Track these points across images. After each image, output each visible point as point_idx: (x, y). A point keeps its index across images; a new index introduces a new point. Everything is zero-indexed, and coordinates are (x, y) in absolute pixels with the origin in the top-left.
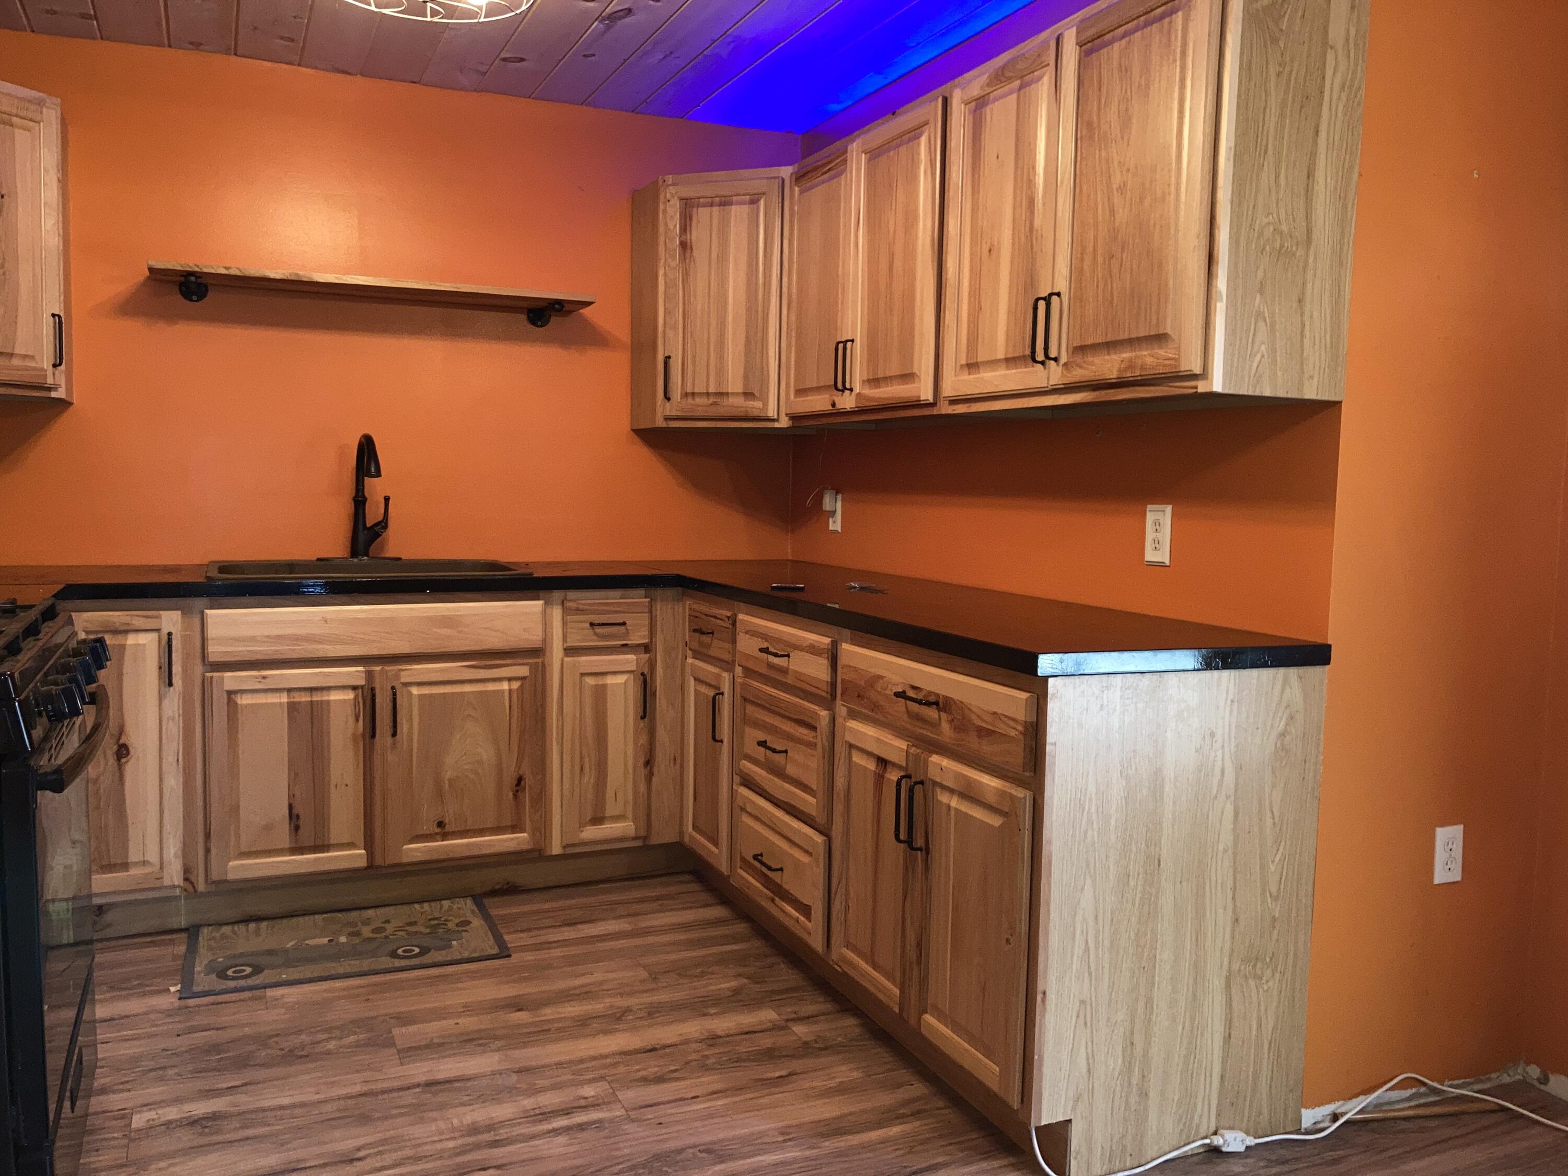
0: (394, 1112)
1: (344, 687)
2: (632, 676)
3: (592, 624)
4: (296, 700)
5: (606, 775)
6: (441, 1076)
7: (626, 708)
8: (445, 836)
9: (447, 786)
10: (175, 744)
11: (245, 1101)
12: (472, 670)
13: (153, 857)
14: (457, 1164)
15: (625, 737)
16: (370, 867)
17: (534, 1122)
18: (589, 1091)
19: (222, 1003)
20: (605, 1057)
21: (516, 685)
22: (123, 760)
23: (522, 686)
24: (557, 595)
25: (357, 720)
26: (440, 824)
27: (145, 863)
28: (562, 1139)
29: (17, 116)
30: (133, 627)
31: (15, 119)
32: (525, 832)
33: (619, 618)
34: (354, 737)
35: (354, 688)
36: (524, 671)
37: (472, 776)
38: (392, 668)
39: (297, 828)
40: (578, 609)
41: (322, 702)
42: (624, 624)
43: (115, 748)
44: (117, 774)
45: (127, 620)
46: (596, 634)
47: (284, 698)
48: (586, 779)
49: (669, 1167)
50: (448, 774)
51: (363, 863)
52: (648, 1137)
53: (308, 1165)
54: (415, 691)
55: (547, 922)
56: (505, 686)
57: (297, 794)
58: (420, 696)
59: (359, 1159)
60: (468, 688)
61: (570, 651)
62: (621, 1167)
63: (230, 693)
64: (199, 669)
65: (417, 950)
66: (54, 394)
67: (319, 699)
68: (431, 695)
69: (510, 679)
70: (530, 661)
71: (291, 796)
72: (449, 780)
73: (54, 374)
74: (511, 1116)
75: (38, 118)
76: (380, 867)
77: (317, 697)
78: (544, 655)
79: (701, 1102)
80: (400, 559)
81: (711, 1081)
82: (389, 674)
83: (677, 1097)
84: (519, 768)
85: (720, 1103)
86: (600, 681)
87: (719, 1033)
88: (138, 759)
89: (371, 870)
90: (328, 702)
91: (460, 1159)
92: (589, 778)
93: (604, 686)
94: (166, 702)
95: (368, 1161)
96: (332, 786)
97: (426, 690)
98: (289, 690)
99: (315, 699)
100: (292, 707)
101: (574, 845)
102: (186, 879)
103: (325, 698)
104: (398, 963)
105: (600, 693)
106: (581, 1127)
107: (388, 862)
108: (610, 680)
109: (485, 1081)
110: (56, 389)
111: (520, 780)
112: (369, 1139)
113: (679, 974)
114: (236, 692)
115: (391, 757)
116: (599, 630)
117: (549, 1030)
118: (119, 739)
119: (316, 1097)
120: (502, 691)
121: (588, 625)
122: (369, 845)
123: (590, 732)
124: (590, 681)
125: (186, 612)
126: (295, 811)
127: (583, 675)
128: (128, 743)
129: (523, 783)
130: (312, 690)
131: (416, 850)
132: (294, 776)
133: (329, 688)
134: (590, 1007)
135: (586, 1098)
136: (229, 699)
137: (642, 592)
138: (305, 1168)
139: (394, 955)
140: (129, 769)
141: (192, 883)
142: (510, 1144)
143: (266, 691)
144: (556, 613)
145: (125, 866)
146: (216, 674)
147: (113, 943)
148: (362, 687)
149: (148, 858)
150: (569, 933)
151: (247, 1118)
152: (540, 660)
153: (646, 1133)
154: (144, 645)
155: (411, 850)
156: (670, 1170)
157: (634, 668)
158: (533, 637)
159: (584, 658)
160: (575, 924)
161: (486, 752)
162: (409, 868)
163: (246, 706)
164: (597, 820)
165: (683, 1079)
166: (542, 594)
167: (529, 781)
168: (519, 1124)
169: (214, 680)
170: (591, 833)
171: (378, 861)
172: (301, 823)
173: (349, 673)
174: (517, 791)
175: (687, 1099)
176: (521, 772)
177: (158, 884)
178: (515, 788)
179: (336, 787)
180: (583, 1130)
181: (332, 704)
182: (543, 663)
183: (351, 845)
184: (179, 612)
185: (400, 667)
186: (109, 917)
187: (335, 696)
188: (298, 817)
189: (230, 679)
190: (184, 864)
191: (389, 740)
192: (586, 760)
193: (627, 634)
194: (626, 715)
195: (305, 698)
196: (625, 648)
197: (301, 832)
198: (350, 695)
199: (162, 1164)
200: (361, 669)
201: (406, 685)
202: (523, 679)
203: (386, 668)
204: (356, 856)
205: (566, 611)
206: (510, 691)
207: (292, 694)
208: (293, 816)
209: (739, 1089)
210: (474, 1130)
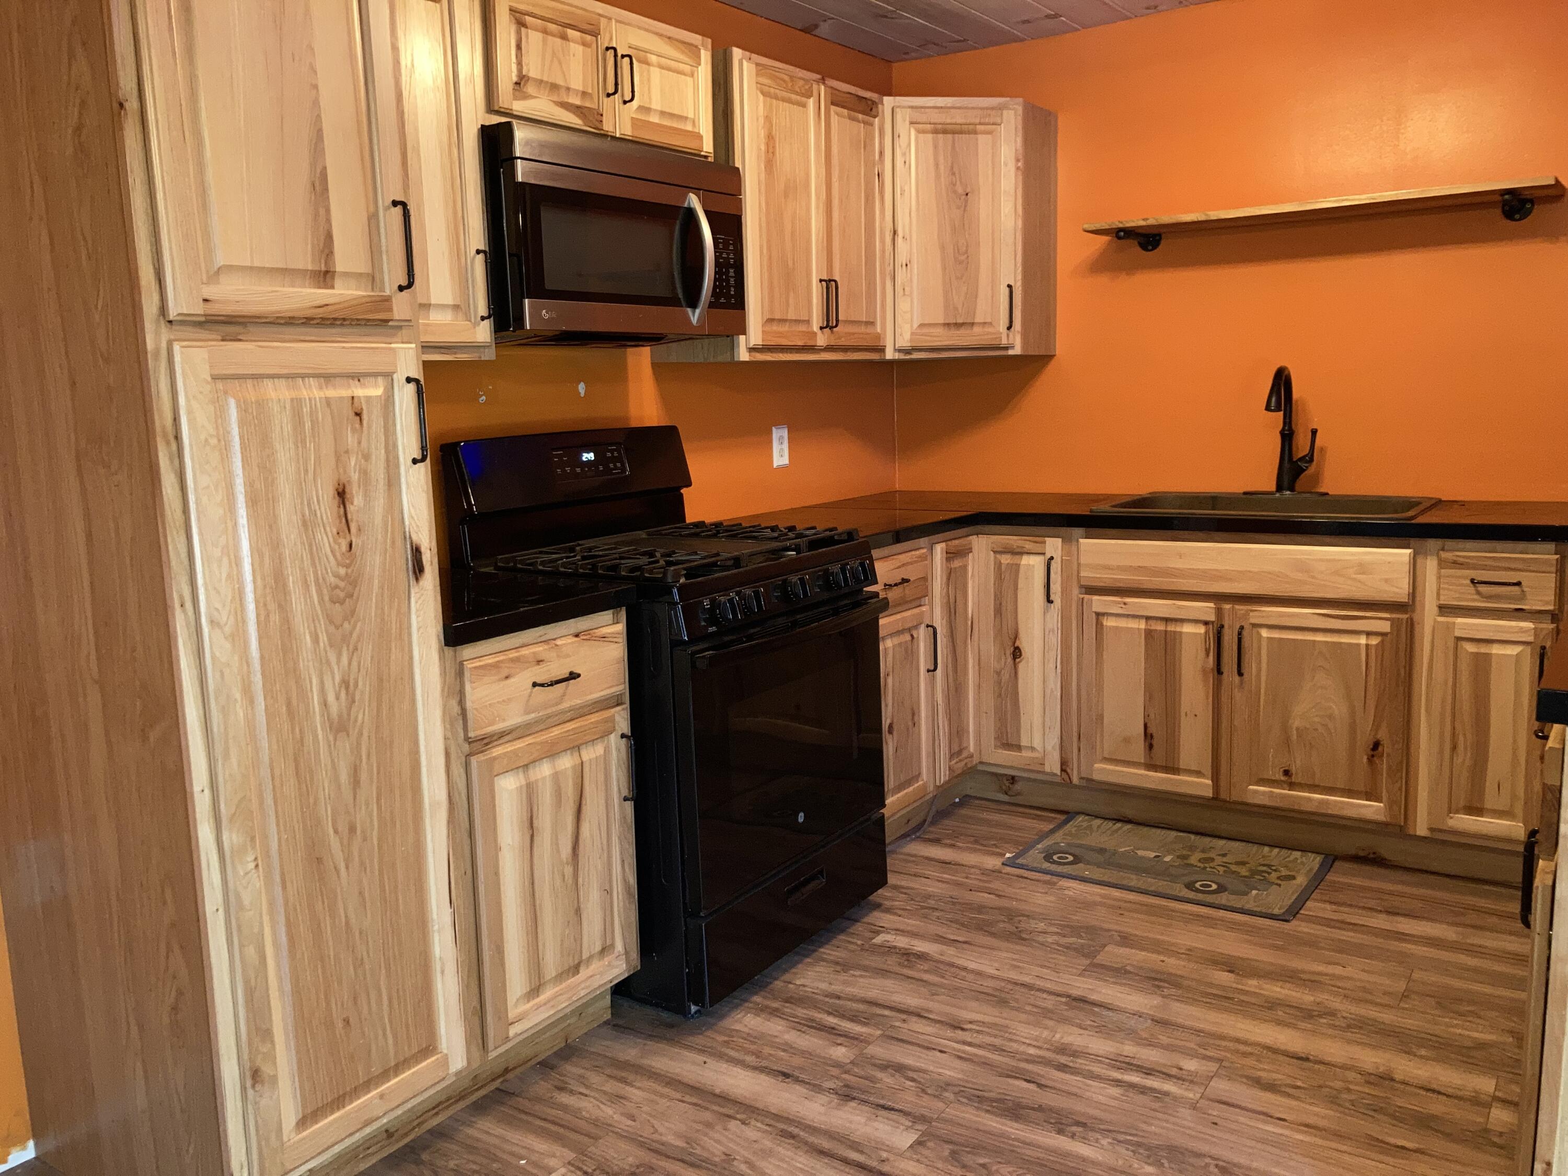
0: (1028, 1008)
1: (1196, 621)
2: (1528, 649)
3: (1472, 581)
4: (1153, 628)
5: (1486, 760)
6: (1094, 997)
7: (1517, 683)
8: (1292, 786)
9: (1295, 737)
10: (1054, 652)
11: (950, 954)
12: (1324, 619)
13: (1037, 743)
14: (1019, 1068)
15: (1515, 721)
16: (1216, 798)
17: (1114, 1067)
18: (1191, 1065)
19: (1026, 878)
20: (1245, 1043)
21: (1374, 641)
22: (1018, 660)
23: (1382, 641)
24: (1432, 544)
25: (1208, 655)
26: (1287, 773)
27: (1033, 749)
28: (1115, 1091)
29: (980, 124)
30: (1025, 550)
31: (979, 127)
32: (1381, 802)
33: (1513, 577)
34: (1204, 671)
35: (1206, 623)
36: (1385, 627)
37: (1321, 729)
38: (1242, 607)
39: (1151, 747)
40: (1455, 562)
41: (1175, 632)
42: (1518, 584)
43: (1012, 649)
44: (1013, 671)
45: (1021, 543)
46: (1478, 593)
47: (1142, 625)
48: (1458, 760)
49: (1170, 1162)
50: (1296, 723)
51: (1209, 793)
52: (1189, 1128)
53: (931, 1016)
54: (1265, 633)
55: (1372, 903)
56: (1363, 640)
57: (1152, 716)
58: (1268, 638)
59: (963, 1029)
60: (1320, 638)
61: (1444, 609)
62: (1131, 1138)
63: (1098, 614)
64: (1076, 591)
65: (1214, 887)
66: (1011, 352)
67: (1173, 629)
68: (1281, 639)
69: (1369, 634)
70: (1394, 616)
71: (1147, 716)
72: (1297, 729)
73: (1008, 335)
74: (1101, 1052)
75: (999, 121)
76: (1225, 801)
77: (1171, 628)
78: (1413, 611)
79: (1283, 1127)
80: (1327, 494)
81: (1319, 1113)
82: (1239, 612)
83: (1265, 1110)
84: (1377, 731)
85: (1300, 1137)
86: (1483, 649)
87: (1398, 1077)
88: (1027, 662)
89: (1216, 802)
90: (1181, 633)
91: (1023, 1065)
92: (1464, 758)
93: (1488, 656)
94: (1048, 616)
95: (967, 1033)
96: (1183, 714)
97: (1276, 634)
98: (1148, 618)
99: (1169, 629)
100: (1149, 633)
101: (1441, 831)
102: (1062, 770)
103: (1178, 629)
104: (1191, 895)
105: (1482, 664)
106: (1143, 1090)
107: (1234, 798)
108: (1496, 650)
109: (1122, 1017)
110: (1013, 347)
111: (1376, 745)
112: (987, 1019)
113: (1438, 1003)
114: (1103, 614)
115: (1237, 695)
116: (1483, 589)
117: (1232, 999)
118: (1014, 643)
119: (997, 973)
120: (1359, 645)
121: (1468, 582)
122: (1216, 778)
123: (1466, 705)
124: (1471, 648)
125: (1067, 540)
126: (1150, 731)
127: (1459, 639)
128: (1021, 647)
129: (1380, 749)
130: (1167, 620)
131: (1259, 793)
132: (1149, 696)
133: (1182, 621)
134: (1298, 995)
135: (1181, 1069)
136: (1097, 619)
137: (1551, 546)
138: (925, 1017)
139: (1190, 886)
140: (1021, 667)
141: (1068, 774)
142: (1072, 1074)
143: (1128, 616)
144: (1430, 565)
145: (1019, 748)
146: (1087, 597)
147: (1021, 810)
148: (1213, 622)
149: (1035, 745)
150: (1381, 922)
151: (938, 966)
152: (1405, 616)
153: (1192, 1125)
154: (1033, 566)
155: (1256, 792)
156: (1166, 1165)
157: (1531, 639)
158: (1399, 590)
159: (1460, 620)
160: (1397, 914)
161: (1339, 709)
162: (1256, 809)
163: (1111, 628)
164: (1475, 809)
165: (1297, 1099)
166: (1413, 541)
167: (1386, 747)
168: (1100, 1062)
169: (1085, 601)
170: (1465, 822)
171: (1223, 795)
172: (1155, 742)
173: (1199, 608)
174: (1373, 756)
175: (1271, 1117)
176: (1379, 736)
177: (1039, 768)
178: (1371, 753)
179: (1186, 715)
180: (1142, 1093)
181: (1184, 636)
182: (1412, 619)
183: (1198, 773)
184: (1060, 540)
185: (1250, 607)
186: (1018, 787)
187: (1187, 629)
188: (1152, 736)
189: (1098, 603)
190: (1062, 757)
191: (1237, 679)
192: (1461, 738)
193: (1522, 597)
194: (1517, 694)
195: (1160, 627)
196: (1519, 614)
197: (1154, 751)
198: (1201, 629)
199: (857, 973)
200: (1212, 605)
201: (1255, 626)
202: (1383, 634)
203: (1237, 607)
204: (1202, 786)
205: (1442, 564)
206: (1367, 645)
207: (1150, 622)
208: (1148, 736)
209: (1338, 1135)
210: (1062, 1050)
